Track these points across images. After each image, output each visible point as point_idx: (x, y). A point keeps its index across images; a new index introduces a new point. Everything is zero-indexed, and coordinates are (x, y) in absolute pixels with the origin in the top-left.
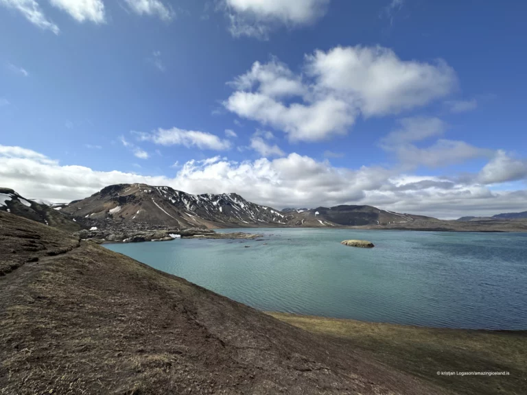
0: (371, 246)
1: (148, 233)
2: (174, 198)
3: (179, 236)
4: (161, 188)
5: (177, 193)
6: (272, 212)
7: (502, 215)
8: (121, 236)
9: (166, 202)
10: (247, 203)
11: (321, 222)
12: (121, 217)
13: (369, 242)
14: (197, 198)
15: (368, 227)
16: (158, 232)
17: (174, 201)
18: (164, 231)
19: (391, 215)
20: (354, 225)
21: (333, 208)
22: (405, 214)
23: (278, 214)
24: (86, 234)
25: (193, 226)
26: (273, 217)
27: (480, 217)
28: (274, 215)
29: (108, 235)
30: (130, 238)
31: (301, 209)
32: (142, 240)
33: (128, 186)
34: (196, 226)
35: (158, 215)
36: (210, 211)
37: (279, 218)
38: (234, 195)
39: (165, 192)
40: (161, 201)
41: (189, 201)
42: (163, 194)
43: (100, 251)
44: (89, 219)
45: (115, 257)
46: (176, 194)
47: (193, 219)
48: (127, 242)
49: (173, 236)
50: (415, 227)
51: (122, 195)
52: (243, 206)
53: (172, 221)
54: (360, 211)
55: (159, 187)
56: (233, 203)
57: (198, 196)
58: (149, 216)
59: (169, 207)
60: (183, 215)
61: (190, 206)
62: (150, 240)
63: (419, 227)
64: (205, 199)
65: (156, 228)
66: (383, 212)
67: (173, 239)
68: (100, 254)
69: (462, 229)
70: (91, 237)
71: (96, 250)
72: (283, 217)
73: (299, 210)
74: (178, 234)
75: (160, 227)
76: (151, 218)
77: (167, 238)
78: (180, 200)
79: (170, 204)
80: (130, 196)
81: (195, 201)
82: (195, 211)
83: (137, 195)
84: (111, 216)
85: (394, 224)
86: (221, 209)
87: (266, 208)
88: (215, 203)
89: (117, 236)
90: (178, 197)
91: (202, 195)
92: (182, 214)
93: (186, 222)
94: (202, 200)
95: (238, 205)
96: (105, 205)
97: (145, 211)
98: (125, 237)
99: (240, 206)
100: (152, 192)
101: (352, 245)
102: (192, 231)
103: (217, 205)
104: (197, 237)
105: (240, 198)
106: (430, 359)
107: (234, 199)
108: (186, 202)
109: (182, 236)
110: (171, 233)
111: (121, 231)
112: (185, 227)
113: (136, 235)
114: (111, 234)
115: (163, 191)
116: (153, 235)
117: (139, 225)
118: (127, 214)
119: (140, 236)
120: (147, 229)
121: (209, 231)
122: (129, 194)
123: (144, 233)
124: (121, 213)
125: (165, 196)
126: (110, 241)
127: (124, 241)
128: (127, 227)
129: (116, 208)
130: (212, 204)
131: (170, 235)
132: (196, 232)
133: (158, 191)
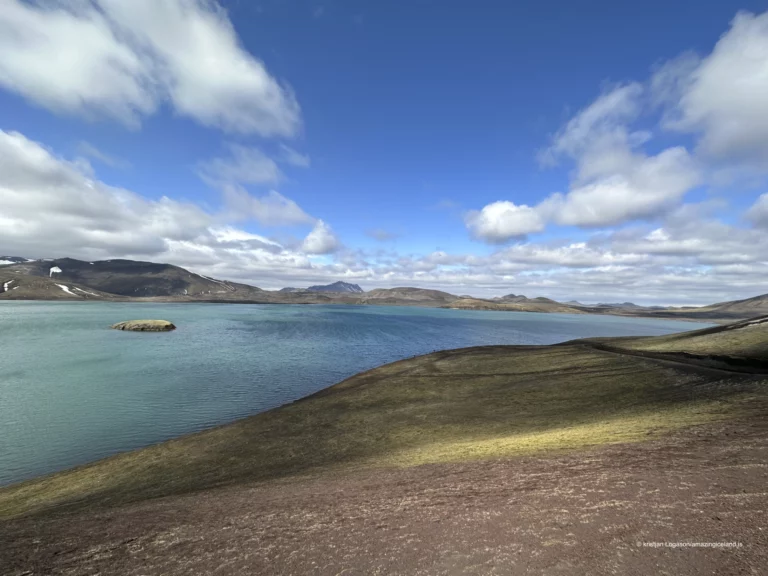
0: (170, 328)
7: (314, 287)
11: (65, 288)
13: (168, 323)
15: (169, 299)
19: (207, 282)
20: (144, 296)
21: (101, 266)
22: (225, 282)
27: (299, 289)
50: (235, 298)
54: (155, 276)
63: (242, 298)
66: (195, 276)
69: (283, 301)
85: (208, 296)
101: (135, 330)
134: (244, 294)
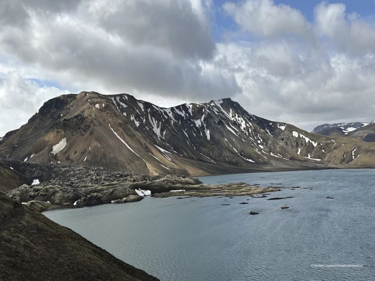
1: (105, 189)
2: (137, 117)
3: (148, 192)
4: (118, 98)
5: (141, 106)
6: (295, 134)
8: (71, 195)
9: (127, 126)
12: (68, 158)
14: (171, 115)
17: (137, 124)
18: (128, 184)
23: (307, 140)
24: (27, 192)
25: (169, 173)
26: (297, 145)
28: (299, 142)
29: (54, 194)
30: (83, 198)
31: (349, 125)
33: (72, 97)
34: (173, 172)
35: (117, 153)
36: (191, 136)
37: (309, 148)
38: (228, 103)
39: (125, 106)
40: (120, 125)
41: (158, 120)
42: (123, 110)
43: (40, 224)
44: (29, 164)
45: (59, 236)
46: (140, 109)
48: (78, 206)
49: (140, 193)
51: (68, 117)
52: (243, 125)
55: (115, 96)
56: (227, 120)
57: (172, 109)
58: (105, 155)
59: (132, 136)
60: (153, 150)
61: (162, 131)
62: (110, 202)
64: (183, 114)
65: (116, 177)
67: (140, 198)
68: (40, 230)
70: (33, 197)
71: (34, 222)
72: (315, 145)
73: (346, 127)
74: (147, 188)
75: (121, 176)
76: (108, 159)
77: (132, 197)
78: (147, 119)
79: (132, 130)
80: (76, 117)
81: (169, 119)
82: (169, 142)
83: (86, 114)
84: (55, 157)
86: (208, 134)
87: (283, 128)
88: (198, 123)
89: (66, 195)
90: (142, 115)
91: (178, 107)
92: (150, 147)
94: (178, 117)
95: (235, 124)
96: (46, 138)
97: (99, 145)
99: (239, 126)
100: (106, 107)
102: (168, 181)
103: (202, 127)
104: (175, 195)
105: (238, 109)
107: (228, 112)
108: (154, 123)
109: (153, 192)
110: (138, 187)
111: (69, 185)
112: (157, 174)
113: (90, 192)
114: (57, 192)
115: (122, 104)
116: (113, 192)
117: (92, 173)
118: (76, 152)
119: (95, 194)
120: (105, 180)
121: (192, 181)
122: (76, 114)
123: (100, 188)
124: (67, 151)
125: (125, 114)
126: (57, 204)
127: (75, 204)
128: (78, 178)
129: (61, 142)
130: (194, 124)
131: (136, 190)
132: (174, 183)
133: (114, 105)
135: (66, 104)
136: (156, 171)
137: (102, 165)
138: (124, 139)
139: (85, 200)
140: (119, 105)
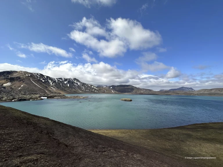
0: (131, 100)
1: (28, 97)
2: (43, 79)
3: (46, 98)
4: (36, 74)
6: (93, 87)
7: (172, 89)
8: (11, 98)
9: (39, 81)
10: (81, 83)
11: (113, 91)
12: (11, 88)
13: (130, 99)
14: (56, 80)
15: (130, 93)
16: (34, 96)
17: (43, 81)
18: (38, 96)
19: (138, 89)
20: (125, 92)
21: (118, 86)
22: (143, 89)
23: (95, 88)
25: (54, 93)
26: (93, 89)
27: (166, 90)
28: (93, 88)
29: (2, 98)
30: (17, 99)
31: (105, 86)
32: (25, 100)
33: (16, 72)
34: (55, 93)
35: (34, 88)
36: (63, 85)
37: (96, 90)
38: (75, 79)
39: (38, 76)
40: (36, 81)
41: (52, 81)
42: (38, 77)
45: (6, 109)
46: (45, 77)
47: (54, 90)
48: (15, 101)
49: (43, 98)
50: (146, 93)
51: (12, 77)
52: (79, 84)
53: (42, 90)
54: (127, 88)
56: (75, 83)
57: (57, 79)
58: (28, 88)
60: (49, 87)
61: (53, 83)
62: (29, 100)
63: (147, 93)
64: (61, 80)
65: (33, 94)
66: (136, 87)
67: (43, 99)
69: (161, 94)
72: (97, 89)
73: (104, 86)
74: (45, 97)
75: (35, 93)
76: (30, 89)
77: (39, 99)
78: (47, 80)
79: (41, 82)
80: (17, 77)
81: (55, 81)
82: (55, 86)
83: (21, 77)
84: (5, 88)
85: (139, 92)
86: (68, 85)
87: (90, 85)
88: (65, 82)
89: (9, 98)
90: (46, 79)
91: (59, 78)
92: (47, 87)
93: (50, 91)
94: (59, 81)
95: (77, 83)
97: (26, 85)
98: (14, 99)
99: (78, 84)
100: (31, 76)
101: (124, 101)
102: (53, 95)
103: (67, 83)
104: (56, 98)
105: (78, 80)
106: (148, 140)
107: (75, 81)
108: (50, 81)
109: (48, 97)
110: (42, 96)
111: (11, 95)
112: (50, 93)
113: (21, 97)
114: (4, 97)
115: (37, 75)
116: (31, 97)
117: (22, 92)
118: (15, 86)
119: (23, 98)
120: (28, 94)
121: (62, 95)
122: (17, 76)
123: (25, 96)
124: (11, 86)
125: (39, 78)
126: (3, 101)
127: (13, 100)
128: (15, 94)
129: (8, 83)
130: (64, 83)
131: (41, 97)
132: (56, 96)
133: (34, 75)
134: (148, 92)
135: (12, 73)
136: (49, 93)
137: (27, 90)
138: (37, 84)
139: (18, 100)
140: (36, 76)
